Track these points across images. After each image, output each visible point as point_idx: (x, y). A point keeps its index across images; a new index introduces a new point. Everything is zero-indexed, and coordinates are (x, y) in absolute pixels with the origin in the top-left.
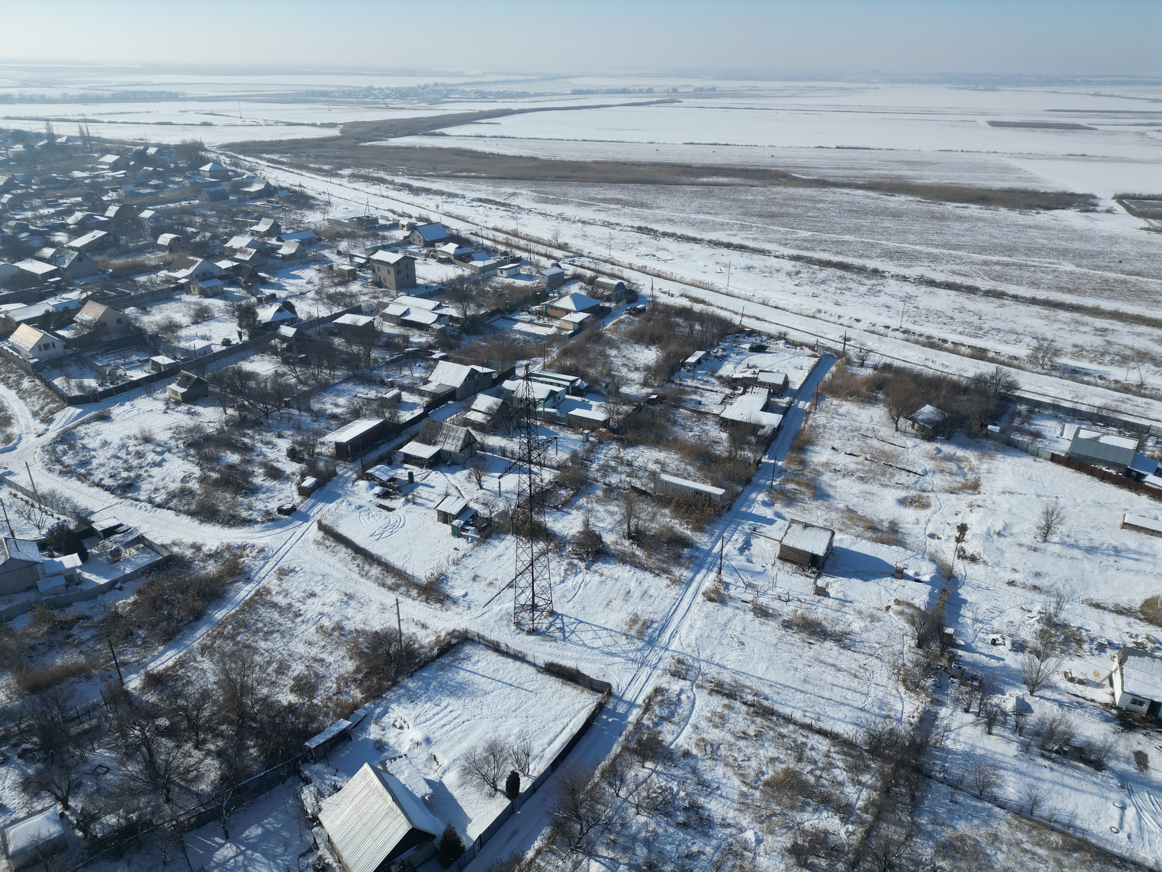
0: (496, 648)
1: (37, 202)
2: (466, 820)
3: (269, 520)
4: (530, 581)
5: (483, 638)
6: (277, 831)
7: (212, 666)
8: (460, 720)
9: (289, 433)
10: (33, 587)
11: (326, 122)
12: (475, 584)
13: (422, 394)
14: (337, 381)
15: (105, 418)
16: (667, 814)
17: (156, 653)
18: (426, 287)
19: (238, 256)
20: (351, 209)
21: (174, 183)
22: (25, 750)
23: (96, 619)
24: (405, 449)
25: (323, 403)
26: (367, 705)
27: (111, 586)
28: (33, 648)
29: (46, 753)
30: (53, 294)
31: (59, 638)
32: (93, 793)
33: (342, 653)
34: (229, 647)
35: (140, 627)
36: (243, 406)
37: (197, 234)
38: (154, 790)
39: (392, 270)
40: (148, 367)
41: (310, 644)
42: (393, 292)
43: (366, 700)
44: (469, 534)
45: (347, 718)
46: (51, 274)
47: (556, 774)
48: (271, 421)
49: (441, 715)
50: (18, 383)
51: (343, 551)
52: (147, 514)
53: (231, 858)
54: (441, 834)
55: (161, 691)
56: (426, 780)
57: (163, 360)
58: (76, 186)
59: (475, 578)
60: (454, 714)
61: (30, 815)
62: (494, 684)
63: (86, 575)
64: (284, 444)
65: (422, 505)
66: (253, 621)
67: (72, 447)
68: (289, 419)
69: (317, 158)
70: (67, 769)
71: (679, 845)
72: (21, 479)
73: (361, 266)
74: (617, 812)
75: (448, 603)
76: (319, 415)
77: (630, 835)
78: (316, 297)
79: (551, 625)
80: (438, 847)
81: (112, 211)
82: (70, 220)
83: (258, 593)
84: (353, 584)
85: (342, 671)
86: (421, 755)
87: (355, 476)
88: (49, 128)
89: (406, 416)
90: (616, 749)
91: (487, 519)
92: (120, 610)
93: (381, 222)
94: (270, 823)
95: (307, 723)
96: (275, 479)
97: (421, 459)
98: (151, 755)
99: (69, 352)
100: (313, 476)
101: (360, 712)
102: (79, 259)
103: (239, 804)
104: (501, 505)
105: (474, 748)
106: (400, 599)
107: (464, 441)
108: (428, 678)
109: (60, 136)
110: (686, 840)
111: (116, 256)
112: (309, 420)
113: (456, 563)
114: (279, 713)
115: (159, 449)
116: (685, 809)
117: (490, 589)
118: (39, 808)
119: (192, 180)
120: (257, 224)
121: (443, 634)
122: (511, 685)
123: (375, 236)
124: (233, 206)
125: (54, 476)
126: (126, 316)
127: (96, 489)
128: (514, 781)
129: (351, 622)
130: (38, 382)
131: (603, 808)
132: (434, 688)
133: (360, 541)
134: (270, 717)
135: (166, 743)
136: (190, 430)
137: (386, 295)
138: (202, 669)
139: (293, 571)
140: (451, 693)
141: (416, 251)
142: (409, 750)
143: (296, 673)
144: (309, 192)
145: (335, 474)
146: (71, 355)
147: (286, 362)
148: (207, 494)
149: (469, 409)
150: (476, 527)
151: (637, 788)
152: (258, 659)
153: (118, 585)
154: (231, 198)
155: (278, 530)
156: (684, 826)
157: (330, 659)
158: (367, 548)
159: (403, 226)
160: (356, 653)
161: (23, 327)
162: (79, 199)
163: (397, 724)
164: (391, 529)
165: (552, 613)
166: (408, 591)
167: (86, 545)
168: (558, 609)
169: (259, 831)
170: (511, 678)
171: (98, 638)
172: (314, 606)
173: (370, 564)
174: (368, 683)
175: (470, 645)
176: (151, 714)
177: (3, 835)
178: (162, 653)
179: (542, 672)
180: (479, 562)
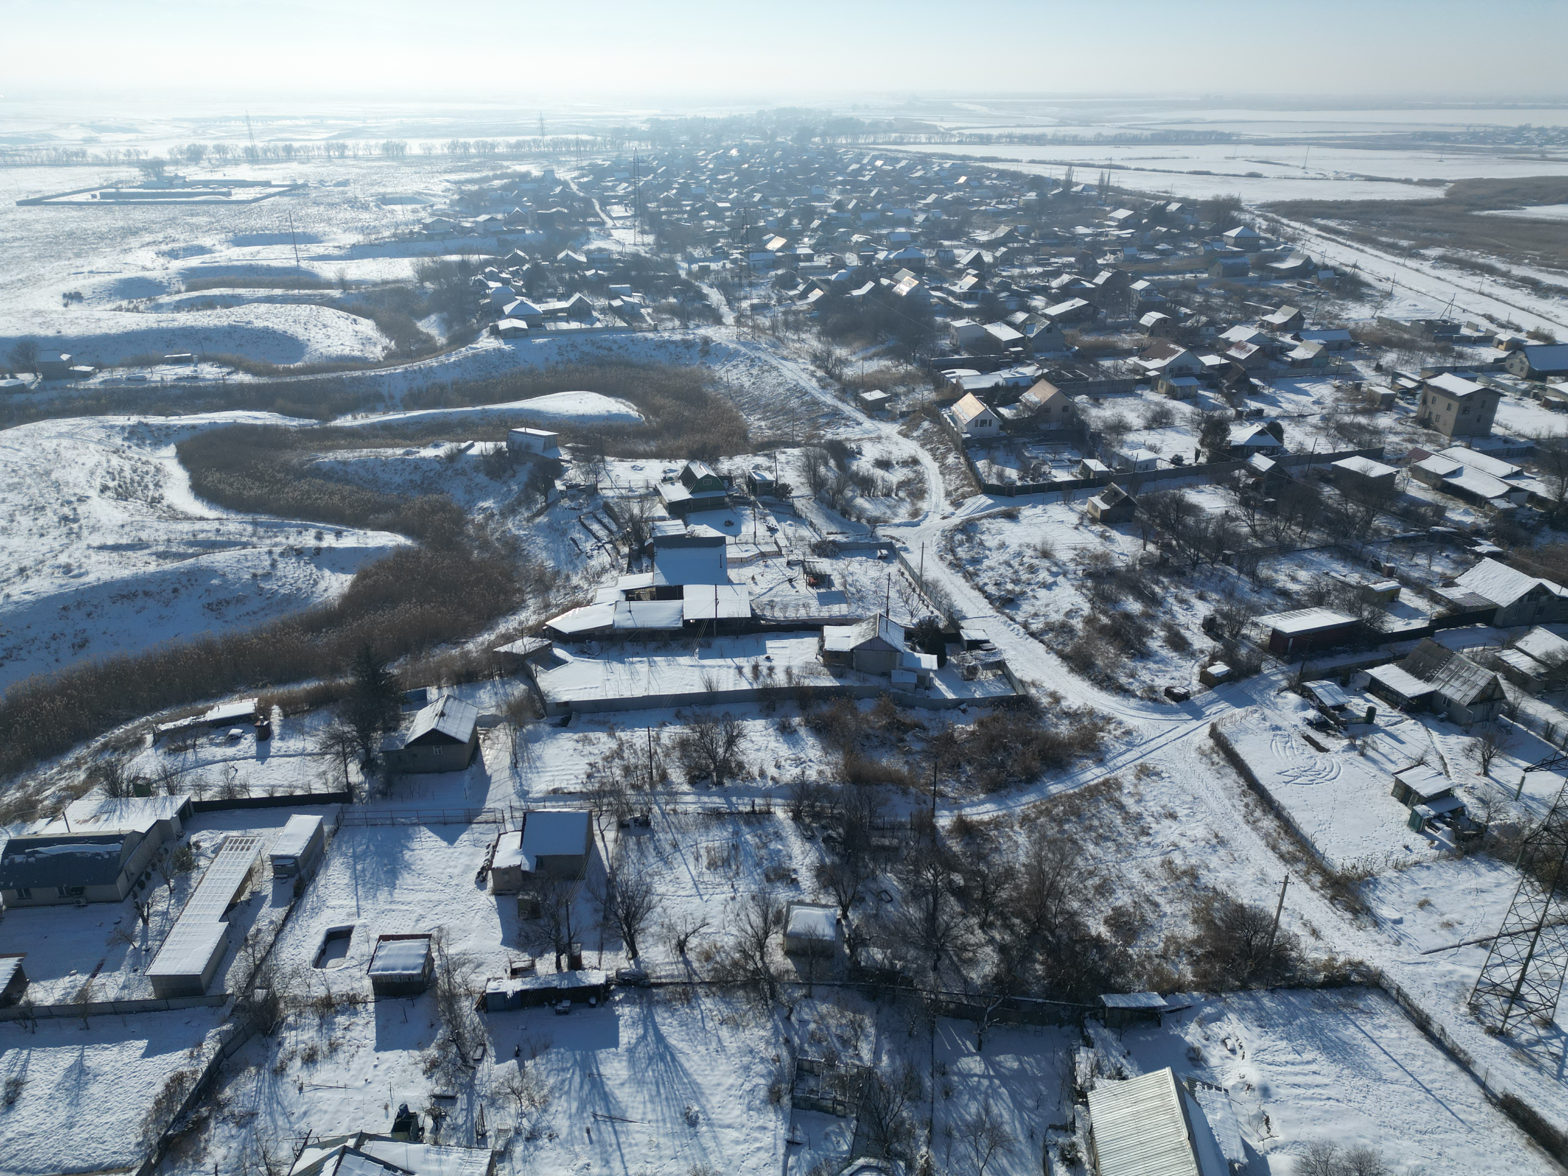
0: (1423, 1023)
1: (1029, 258)
3: (1150, 699)
4: (1525, 954)
5: (1406, 997)
6: (1035, 1078)
7: (1027, 844)
8: (1326, 1092)
9: (1215, 596)
10: (886, 675)
11: (1428, 177)
12: (1421, 914)
13: (1435, 599)
14: (1307, 546)
15: (1011, 516)
17: (975, 799)
18: (1505, 440)
19: (1232, 352)
20: (1421, 306)
21: (1186, 249)
22: (830, 837)
23: (931, 733)
24: (1377, 672)
25: (1276, 571)
26: (1195, 994)
27: (956, 705)
28: (868, 737)
29: (845, 850)
30: (1009, 366)
31: (893, 738)
32: (870, 916)
33: (1185, 909)
34: (1052, 831)
35: (969, 763)
36: (1169, 545)
37: (1191, 316)
38: (926, 949)
39: (1455, 405)
40: (1076, 470)
41: (1148, 876)
42: (1445, 439)
43: (1197, 987)
44: (1438, 835)
45: (1163, 995)
46: (1014, 343)
48: (1196, 575)
49: (1297, 1069)
50: (944, 456)
51: (1232, 778)
52: (1017, 639)
53: (975, 1075)
55: (967, 844)
56: (1244, 1142)
57: (1096, 465)
58: (1074, 244)
59: (1424, 904)
60: (1318, 1080)
61: (814, 904)
62: (1398, 1074)
63: (937, 683)
64: (1203, 610)
65: (1374, 761)
66: (1089, 814)
67: (970, 539)
68: (1222, 579)
69: (1395, 230)
70: (857, 878)
72: (913, 559)
73: (1407, 392)
75: (1365, 919)
76: (1263, 585)
78: (1320, 424)
79: (1539, 1041)
81: (1101, 278)
82: (1055, 283)
83: (1106, 783)
84: (1230, 827)
85: (1177, 932)
86: (1250, 1106)
87: (1284, 683)
88: (1069, 174)
89: (1396, 625)
91: (1479, 826)
92: (956, 735)
93: (1465, 331)
94: (1029, 1062)
95: (1111, 972)
96: (1176, 650)
97: (1398, 694)
98: (935, 908)
99: (1003, 433)
100: (1227, 663)
101: (1184, 999)
102: (1048, 329)
103: (1004, 1019)
104: (1513, 815)
105: (1333, 1145)
106: (1292, 878)
107: (1483, 691)
108: (1296, 1007)
109: (1077, 184)
111: (1087, 332)
112: (1247, 587)
113: (1400, 868)
114: (1082, 940)
115: (1054, 569)
117: (1444, 932)
118: (823, 902)
119: (1209, 248)
120: (1273, 312)
121: (1341, 959)
122: (1428, 1091)
123: (1446, 352)
124: (1250, 286)
125: (943, 566)
126: (1074, 404)
127: (976, 593)
129: (1211, 875)
130: (962, 460)
132: (1301, 1027)
133: (1262, 773)
134: (1070, 938)
135: (953, 905)
136: (1096, 557)
137: (1430, 440)
138: (1016, 842)
139: (1158, 774)
140: (1325, 1048)
141: (1509, 383)
142: (1234, 1087)
143: (1119, 903)
144: (1365, 276)
145: (1257, 670)
146: (1004, 438)
147: (1244, 503)
148: (1089, 639)
149: (1510, 646)
150: (1455, 830)
152: (1080, 862)
153: (963, 707)
154: (1251, 274)
155: (1157, 716)
157: (1168, 909)
158: (1268, 787)
159: (1501, 342)
160: (1203, 917)
161: (969, 397)
162: (1072, 259)
163: (1229, 1043)
164: (1314, 776)
165: (1548, 1024)
166: (1308, 873)
167: (947, 651)
169: (1016, 1065)
170: (1433, 1081)
171: (927, 755)
172: (1169, 831)
173: (1264, 811)
174: (1208, 966)
175: (1380, 996)
176: (950, 863)
177: (788, 911)
178: (982, 803)
179: (1495, 1105)
180: (1440, 883)
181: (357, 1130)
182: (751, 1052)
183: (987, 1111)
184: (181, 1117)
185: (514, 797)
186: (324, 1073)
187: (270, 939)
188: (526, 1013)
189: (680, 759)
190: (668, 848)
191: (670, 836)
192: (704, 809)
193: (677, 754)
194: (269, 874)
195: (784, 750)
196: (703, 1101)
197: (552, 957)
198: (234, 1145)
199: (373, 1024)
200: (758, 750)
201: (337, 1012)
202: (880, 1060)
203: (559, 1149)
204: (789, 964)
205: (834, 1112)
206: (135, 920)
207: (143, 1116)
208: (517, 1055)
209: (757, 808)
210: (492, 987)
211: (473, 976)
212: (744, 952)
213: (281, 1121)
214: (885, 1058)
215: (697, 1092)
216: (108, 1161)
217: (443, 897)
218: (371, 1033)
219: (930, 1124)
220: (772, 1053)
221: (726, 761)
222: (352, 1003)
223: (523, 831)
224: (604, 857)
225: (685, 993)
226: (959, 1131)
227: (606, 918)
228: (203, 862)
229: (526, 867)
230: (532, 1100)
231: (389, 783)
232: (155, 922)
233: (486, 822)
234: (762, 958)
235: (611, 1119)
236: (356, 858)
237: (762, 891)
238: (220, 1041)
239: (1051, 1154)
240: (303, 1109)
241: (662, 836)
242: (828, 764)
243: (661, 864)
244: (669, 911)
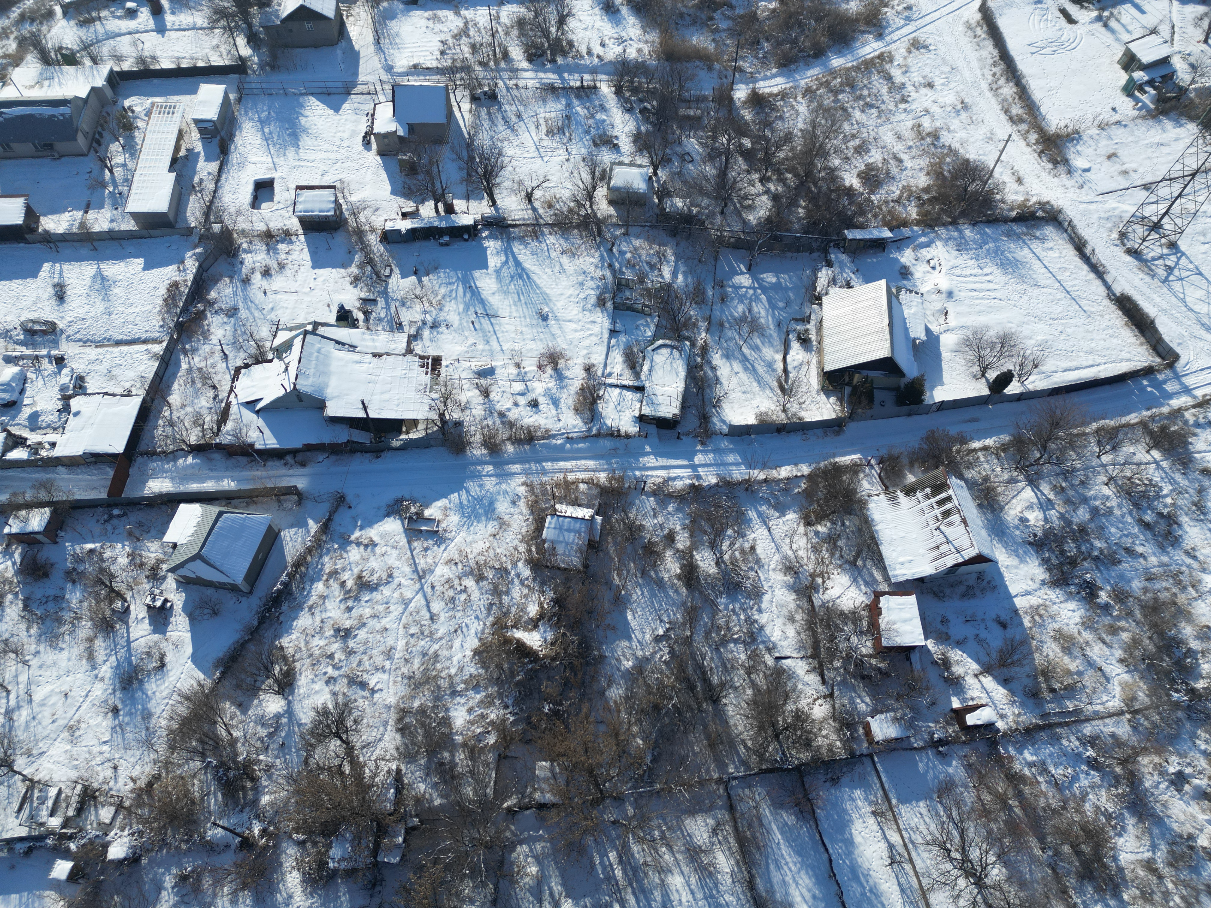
0: (1080, 246)
2: (939, 380)
4: (1176, 194)
5: (1073, 228)
6: (787, 289)
7: (806, 113)
8: (993, 294)
12: (1107, 163)
16: (1137, 505)
17: (768, 73)
22: (645, 108)
23: (737, 11)
26: (916, 228)
28: (681, 16)
29: (658, 120)
31: (703, 16)
32: (675, 173)
33: (923, 164)
34: (828, 101)
35: (767, 40)
38: (716, 198)
41: (899, 138)
43: (918, 223)
44: (1144, 98)
45: (891, 230)
47: (1052, 400)
49: (977, 279)
51: (989, 50)
53: (744, 287)
54: (912, 377)
55: (757, 113)
56: (926, 326)
59: (1111, 156)
60: (991, 286)
61: (632, 164)
62: (1051, 281)
65: (1113, 31)
66: (861, 85)
70: (666, 143)
71: (1127, 536)
74: (1086, 469)
75: (1062, 169)
77: (1083, 495)
79: (1161, 257)
80: (902, 386)
83: (881, 56)
84: (976, 94)
85: (913, 182)
86: (937, 303)
90: (1133, 418)
91: (1181, 89)
92: (759, 12)
94: (784, 278)
95: (856, 213)
98: (726, 167)
101: (906, 232)
103: (770, 249)
105: (988, 328)
106: (1014, 137)
108: (989, 236)
110: (1138, 537)
113: (1102, 127)
114: (838, 189)
116: (1160, 514)
117: (1120, 178)
118: (639, 163)
121: (1033, 200)
122: (1068, 292)
128: (1005, 379)
129: (950, 136)
131: (1075, 457)
132: (988, 250)
133: (1014, 46)
134: (829, 189)
135: (741, 163)
138: (797, 111)
139: (926, 47)
140: (1002, 264)
142: (928, 292)
143: (871, 160)
150: (1159, 93)
151: (1124, 464)
152: (846, 127)
156: (1147, 526)
157: (908, 163)
158: (1016, 58)
160: (936, 172)
163: (932, 262)
164: (1058, 47)
165: (1173, 245)
166: (1028, 132)
168: (1183, 245)
169: (774, 280)
170: (1073, 286)
171: (732, 32)
172: (924, 99)
173: (1008, 80)
174: (930, 208)
175: (1055, 227)
176: (741, 129)
177: (611, 170)
178: (773, 76)
179: (1111, 300)
180: (1130, 139)
181: (312, 320)
182: (584, 273)
183: (750, 310)
184: (185, 310)
185: (382, 71)
186: (278, 282)
187: (212, 186)
188: (417, 245)
189: (519, 37)
190: (514, 119)
191: (514, 108)
192: (541, 84)
193: (515, 32)
194: (195, 134)
195: (607, 29)
196: (551, 305)
197: (431, 204)
198: (228, 328)
199: (306, 250)
200: (586, 29)
201: (278, 241)
202: (677, 278)
203: (454, 334)
204: (611, 210)
205: (643, 312)
206: (102, 171)
207: (158, 309)
208: (415, 273)
209: (585, 84)
210: (389, 226)
211: (373, 218)
212: (577, 201)
213: (257, 314)
214: (680, 277)
215: (547, 299)
216: (144, 336)
217: (339, 156)
218: (306, 256)
219: (709, 320)
220: (599, 273)
221: (558, 40)
222: (287, 235)
223: (393, 101)
224: (462, 125)
225: (534, 232)
226: (729, 323)
227: (469, 175)
228: (140, 124)
229: (401, 133)
230: (431, 303)
231: (274, 56)
232: (119, 172)
233: (362, 94)
234: (591, 206)
235: (487, 315)
236: (263, 122)
237: (590, 154)
238: (197, 260)
239: (791, 336)
240: (270, 306)
241: (507, 107)
242: (646, 42)
243: (508, 131)
244: (517, 170)
